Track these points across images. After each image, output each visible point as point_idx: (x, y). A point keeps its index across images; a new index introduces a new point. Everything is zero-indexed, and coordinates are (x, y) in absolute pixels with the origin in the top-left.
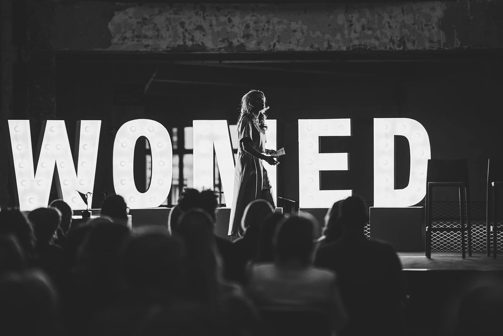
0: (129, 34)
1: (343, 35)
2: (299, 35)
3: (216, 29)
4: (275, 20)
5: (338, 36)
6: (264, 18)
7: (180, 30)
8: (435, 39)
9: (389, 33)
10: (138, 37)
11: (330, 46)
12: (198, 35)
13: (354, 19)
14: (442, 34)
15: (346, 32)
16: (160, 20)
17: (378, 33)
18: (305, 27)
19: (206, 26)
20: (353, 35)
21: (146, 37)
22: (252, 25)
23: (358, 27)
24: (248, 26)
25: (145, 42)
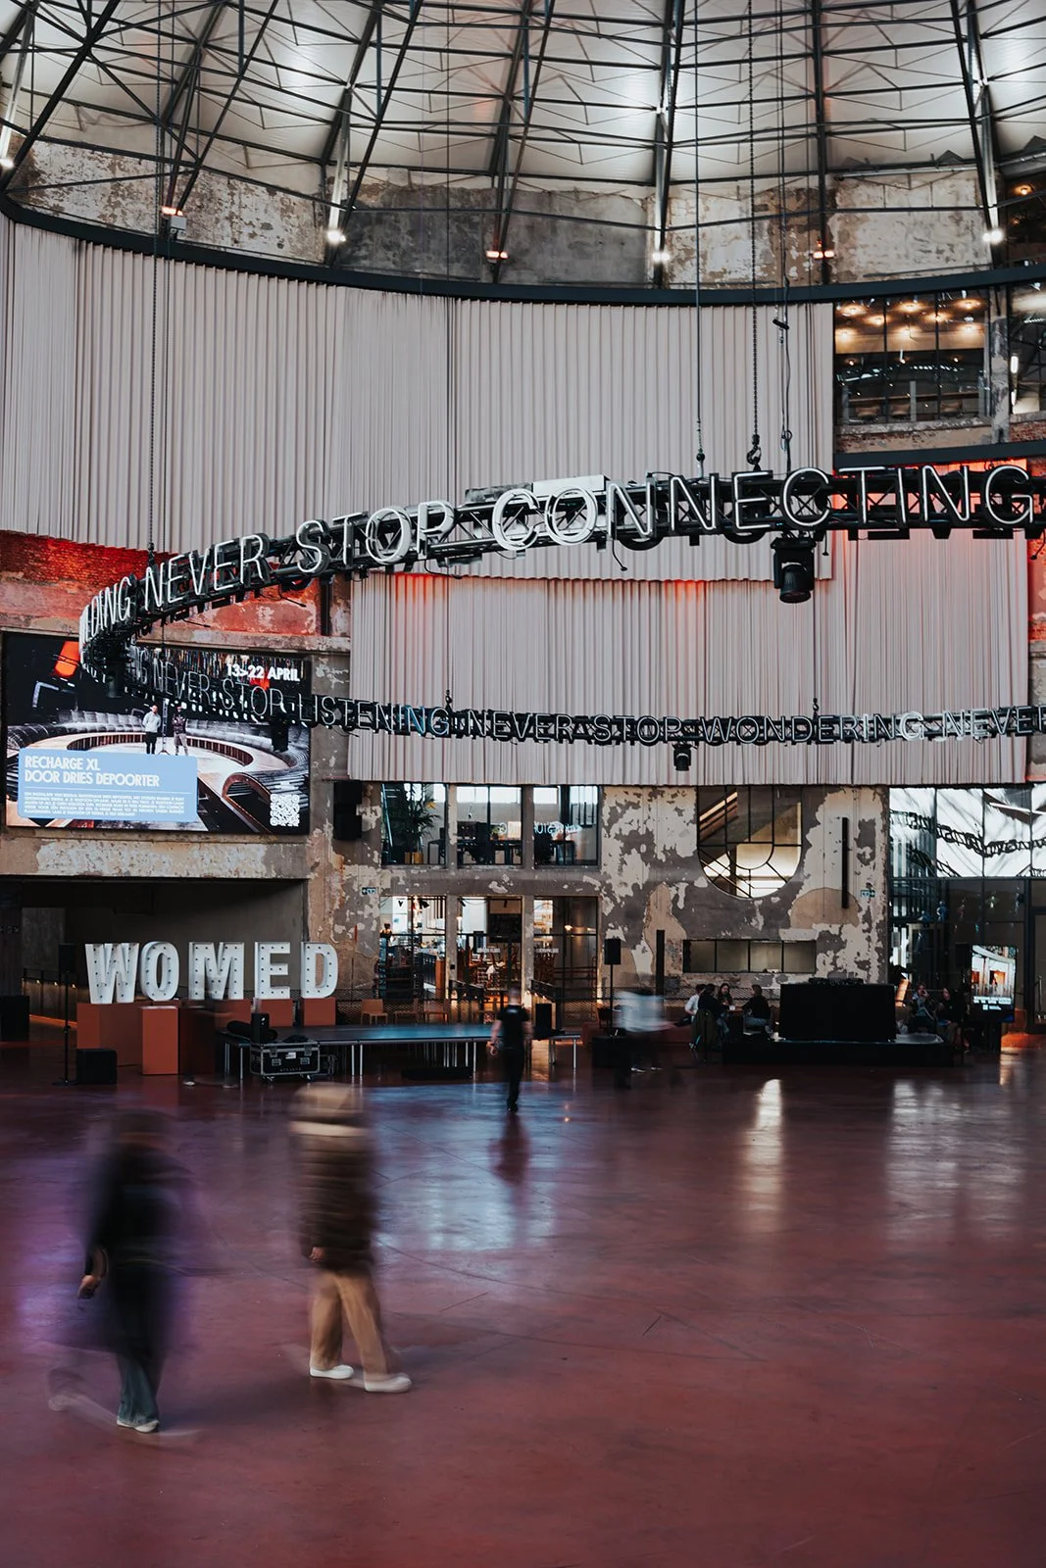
0: (51, 863)
1: (197, 866)
2: (167, 864)
3: (111, 860)
4: (151, 854)
5: (194, 867)
6: (143, 853)
7: (86, 859)
8: (259, 871)
9: (228, 865)
10: (57, 865)
11: (188, 874)
12: (98, 864)
13: (205, 855)
14: (264, 867)
15: (199, 864)
16: (72, 853)
17: (221, 866)
18: (171, 860)
19: (103, 857)
20: (204, 866)
21: (62, 865)
22: (135, 857)
23: (207, 860)
24: (132, 858)
25: (62, 868)
